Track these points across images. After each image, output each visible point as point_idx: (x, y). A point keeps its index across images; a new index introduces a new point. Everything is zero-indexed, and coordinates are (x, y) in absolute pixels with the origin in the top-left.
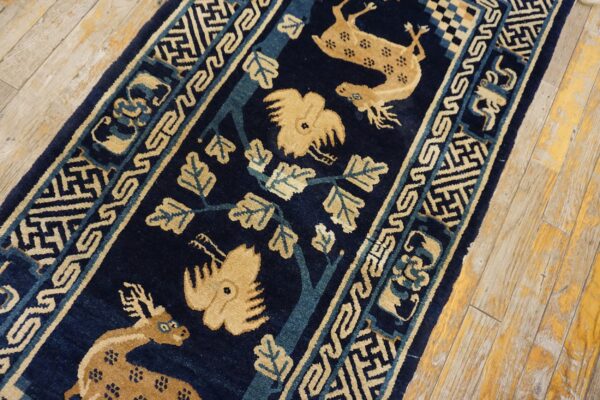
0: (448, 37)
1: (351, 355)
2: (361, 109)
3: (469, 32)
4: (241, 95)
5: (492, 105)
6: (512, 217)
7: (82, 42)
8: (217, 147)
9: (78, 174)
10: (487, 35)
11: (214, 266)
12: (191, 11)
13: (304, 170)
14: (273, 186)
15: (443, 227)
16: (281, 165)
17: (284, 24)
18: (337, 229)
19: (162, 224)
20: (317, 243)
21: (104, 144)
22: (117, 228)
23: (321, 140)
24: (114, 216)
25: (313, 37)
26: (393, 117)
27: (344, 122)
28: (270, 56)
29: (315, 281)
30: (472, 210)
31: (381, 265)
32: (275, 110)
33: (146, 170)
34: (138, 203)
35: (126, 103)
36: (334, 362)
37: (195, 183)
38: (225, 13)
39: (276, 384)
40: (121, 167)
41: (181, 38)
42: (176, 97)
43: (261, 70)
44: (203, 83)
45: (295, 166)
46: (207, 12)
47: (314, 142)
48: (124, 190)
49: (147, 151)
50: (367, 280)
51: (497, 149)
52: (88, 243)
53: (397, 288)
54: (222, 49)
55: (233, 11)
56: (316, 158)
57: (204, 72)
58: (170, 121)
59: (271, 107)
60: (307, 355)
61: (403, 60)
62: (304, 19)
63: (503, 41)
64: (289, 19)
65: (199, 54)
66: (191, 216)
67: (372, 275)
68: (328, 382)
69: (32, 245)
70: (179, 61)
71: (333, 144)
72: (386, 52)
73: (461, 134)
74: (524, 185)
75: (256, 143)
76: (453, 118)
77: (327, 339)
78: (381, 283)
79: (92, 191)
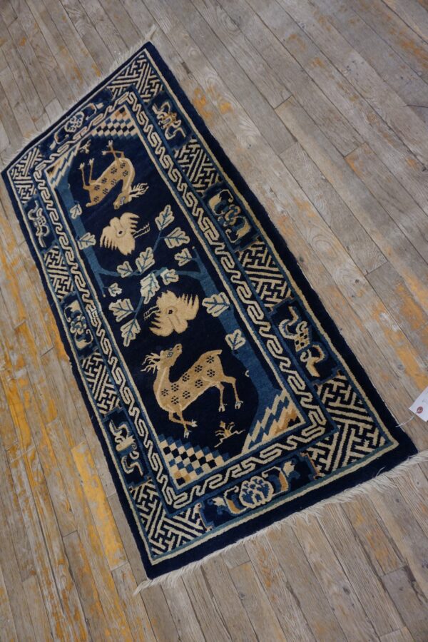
0: (173, 447)
1: (68, 276)
2: (162, 352)
3: (168, 465)
4: (207, 282)
5: (120, 439)
6: (70, 401)
7: (294, 199)
8: (185, 256)
9: (209, 177)
10: (160, 478)
11: (134, 231)
12: (281, 276)
13: (150, 298)
14: (151, 277)
15: (85, 356)
16: (159, 287)
17: (239, 336)
18: (114, 300)
19: (163, 213)
20: (115, 286)
21: (218, 195)
22: (173, 190)
23: (158, 317)
24: (180, 190)
25: (221, 351)
26: (148, 369)
27: (161, 337)
28: (222, 314)
29: (102, 276)
30: (83, 379)
31: (89, 312)
32: (189, 299)
33: (193, 213)
34: (179, 204)
35: (236, 213)
36: (70, 267)
37: (173, 236)
38: (268, 299)
39: (78, 238)
40: (202, 201)
41: (263, 262)
42: (225, 244)
43: (216, 303)
44: (226, 263)
45: (154, 294)
46: (275, 287)
47: (160, 312)
48: (189, 198)
49: (203, 217)
50: (87, 301)
51: (99, 420)
52: (174, 175)
53: (78, 314)
54: (243, 286)
55: (266, 305)
56: (151, 309)
57: (233, 267)
58: (212, 234)
59: (191, 298)
60: (79, 257)
61: (175, 402)
62: (236, 352)
63: (150, 486)
64: (241, 341)
65: (246, 268)
66: (160, 228)
67: (88, 305)
68: (66, 261)
69: (187, 148)
70: (247, 255)
71: (153, 322)
72: (186, 395)
73: (117, 404)
74: (78, 422)
75: (176, 279)
76: (127, 406)
77: (79, 269)
78: (83, 306)
79: (197, 183)
